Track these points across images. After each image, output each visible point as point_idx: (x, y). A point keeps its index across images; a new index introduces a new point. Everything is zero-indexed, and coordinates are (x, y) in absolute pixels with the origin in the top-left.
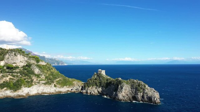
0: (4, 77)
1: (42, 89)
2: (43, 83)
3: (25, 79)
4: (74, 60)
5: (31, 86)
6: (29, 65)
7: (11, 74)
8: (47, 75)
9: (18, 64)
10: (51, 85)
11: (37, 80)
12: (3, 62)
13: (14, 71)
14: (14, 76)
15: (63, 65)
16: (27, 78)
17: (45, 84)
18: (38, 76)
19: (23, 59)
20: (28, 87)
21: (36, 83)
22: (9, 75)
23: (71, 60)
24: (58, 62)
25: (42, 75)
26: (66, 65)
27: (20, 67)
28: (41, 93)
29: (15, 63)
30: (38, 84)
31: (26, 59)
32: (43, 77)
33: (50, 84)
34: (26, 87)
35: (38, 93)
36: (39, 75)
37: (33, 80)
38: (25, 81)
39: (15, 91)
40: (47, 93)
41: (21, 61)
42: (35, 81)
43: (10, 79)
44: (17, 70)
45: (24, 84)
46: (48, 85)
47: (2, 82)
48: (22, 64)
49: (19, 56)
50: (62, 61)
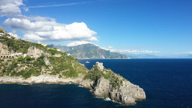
0: (22, 67)
1: (47, 78)
2: (49, 74)
3: (36, 69)
4: (139, 54)
5: (39, 75)
6: (42, 57)
7: (27, 64)
8: (56, 66)
9: (34, 57)
10: (55, 76)
11: (45, 70)
12: (26, 54)
13: (30, 62)
14: (28, 66)
15: (126, 58)
16: (38, 68)
17: (50, 74)
18: (47, 67)
19: (40, 52)
20: (36, 76)
21: (43, 73)
22: (26, 65)
23: (136, 54)
24: (121, 56)
25: (50, 66)
26: (130, 58)
27: (36, 58)
28: (46, 82)
29: (32, 55)
30: (44, 74)
31: (42, 51)
32: (51, 68)
33: (56, 74)
34: (35, 75)
35: (43, 82)
36: (49, 66)
37: (42, 70)
38: (36, 70)
39: (26, 78)
40: (50, 82)
41: (38, 53)
42: (43, 71)
43: (26, 68)
44: (33, 62)
45: (34, 74)
46: (53, 75)
47: (20, 71)
48: (38, 56)
49: (35, 49)
50: (125, 55)
